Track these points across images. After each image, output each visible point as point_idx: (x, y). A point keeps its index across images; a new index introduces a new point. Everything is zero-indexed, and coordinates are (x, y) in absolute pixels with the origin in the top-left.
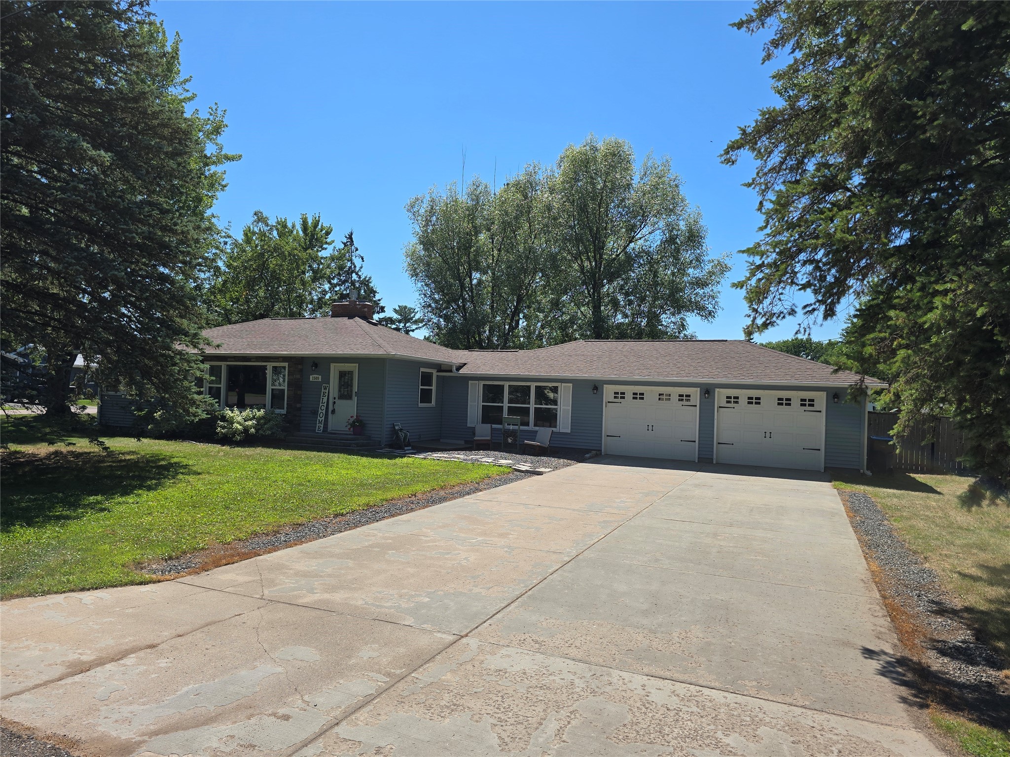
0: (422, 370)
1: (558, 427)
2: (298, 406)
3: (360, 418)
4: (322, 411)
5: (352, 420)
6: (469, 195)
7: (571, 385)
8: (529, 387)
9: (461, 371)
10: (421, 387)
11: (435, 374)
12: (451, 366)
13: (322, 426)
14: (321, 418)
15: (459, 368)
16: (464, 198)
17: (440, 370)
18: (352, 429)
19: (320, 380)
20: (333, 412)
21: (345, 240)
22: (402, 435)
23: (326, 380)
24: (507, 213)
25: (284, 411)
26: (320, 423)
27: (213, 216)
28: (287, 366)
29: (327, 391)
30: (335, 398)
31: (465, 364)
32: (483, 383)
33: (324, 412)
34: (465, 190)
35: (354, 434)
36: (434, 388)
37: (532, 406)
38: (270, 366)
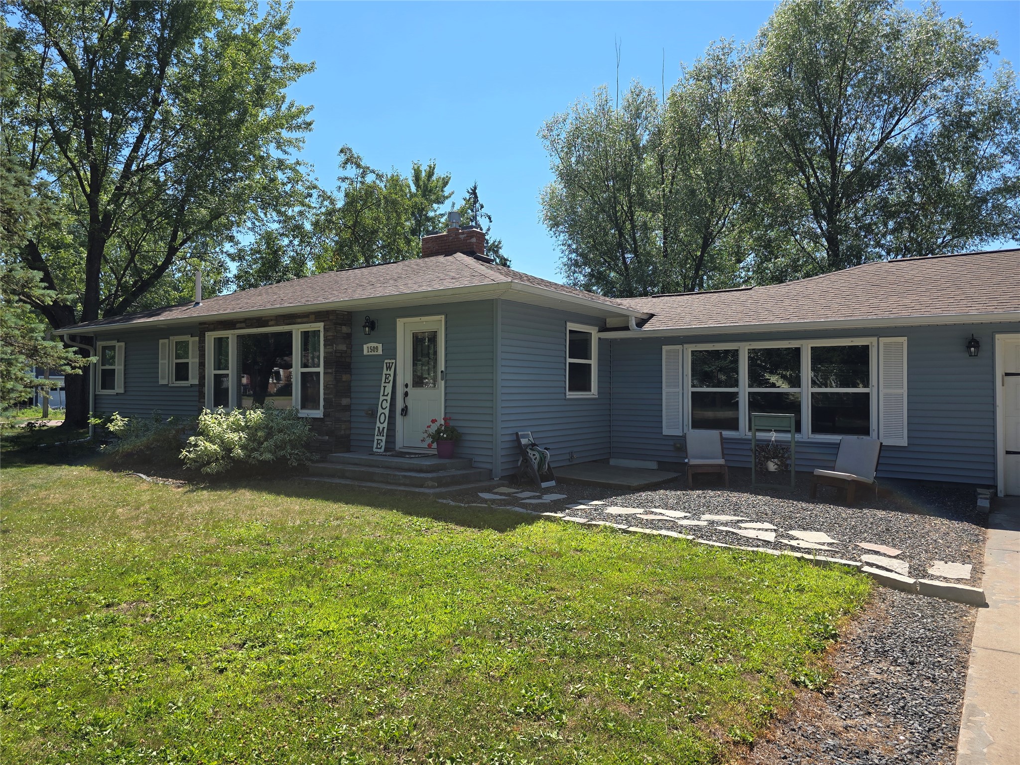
0: (571, 326)
1: (873, 434)
2: (345, 401)
3: (452, 424)
4: (384, 410)
5: (434, 427)
6: (627, 108)
7: (904, 340)
8: (797, 351)
9: (647, 327)
10: (569, 360)
11: (595, 335)
12: (627, 317)
13: (384, 439)
14: (382, 424)
15: (641, 323)
16: (618, 111)
17: (603, 329)
18: (435, 445)
19: (380, 352)
20: (405, 411)
21: (467, 196)
22: (534, 456)
23: (391, 352)
24: (685, 115)
25: (319, 413)
26: (380, 433)
27: (298, 163)
28: (322, 330)
29: (392, 373)
30: (407, 386)
31: (652, 316)
32: (690, 348)
33: (387, 412)
34: (620, 101)
35: (440, 456)
36: (593, 362)
37: (806, 392)
38: (297, 331)
